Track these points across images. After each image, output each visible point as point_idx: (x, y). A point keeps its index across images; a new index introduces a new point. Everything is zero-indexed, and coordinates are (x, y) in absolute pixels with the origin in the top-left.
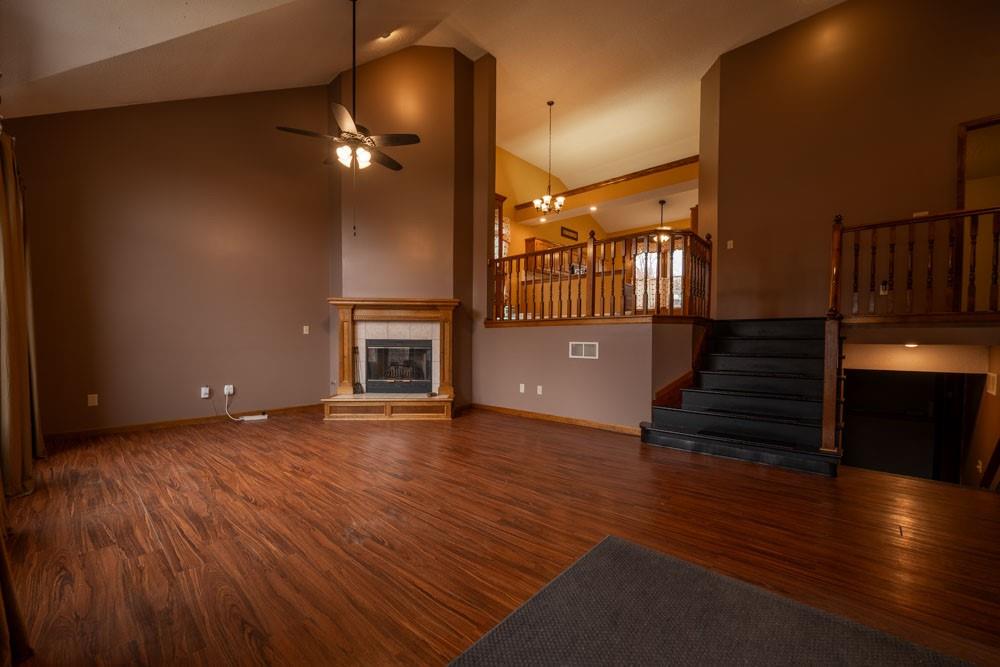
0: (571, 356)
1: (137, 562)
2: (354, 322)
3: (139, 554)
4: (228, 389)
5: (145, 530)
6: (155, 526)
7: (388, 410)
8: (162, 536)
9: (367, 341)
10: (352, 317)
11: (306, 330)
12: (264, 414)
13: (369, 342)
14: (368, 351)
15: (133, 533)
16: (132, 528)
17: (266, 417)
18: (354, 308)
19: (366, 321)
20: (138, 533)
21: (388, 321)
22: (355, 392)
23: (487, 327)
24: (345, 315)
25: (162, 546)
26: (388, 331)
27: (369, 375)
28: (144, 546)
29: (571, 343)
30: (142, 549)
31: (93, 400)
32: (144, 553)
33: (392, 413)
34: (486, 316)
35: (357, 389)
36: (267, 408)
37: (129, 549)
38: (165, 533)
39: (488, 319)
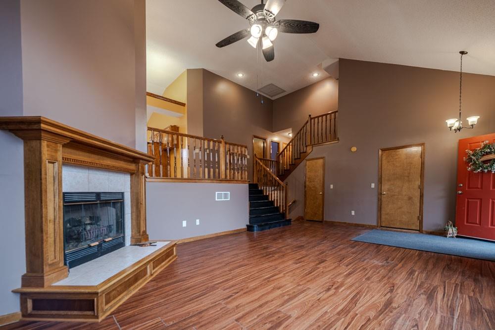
1: (474, 294)
3: (472, 297)
5: (463, 307)
6: (455, 307)
7: (150, 268)
8: (455, 298)
15: (471, 309)
16: (471, 312)
20: (468, 308)
25: (459, 294)
28: (467, 299)
30: (469, 298)
32: (469, 296)
37: (476, 302)
38: (453, 299)
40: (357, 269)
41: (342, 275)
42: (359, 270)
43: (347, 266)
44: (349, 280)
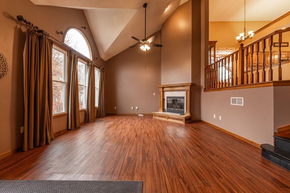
0: (231, 104)
2: (163, 92)
4: (137, 108)
7: (167, 117)
9: (167, 97)
10: (163, 90)
11: (154, 94)
12: (143, 114)
13: (168, 97)
14: (167, 100)
17: (143, 115)
18: (163, 88)
19: (167, 91)
21: (172, 91)
22: (163, 111)
23: (204, 92)
24: (161, 90)
26: (172, 94)
27: (168, 107)
29: (231, 98)
31: (115, 108)
33: (168, 118)
34: (204, 88)
35: (164, 110)
36: (143, 113)
39: (205, 89)
40: (119, 136)
41: (123, 132)
42: (118, 136)
43: (124, 137)
44: (120, 131)
